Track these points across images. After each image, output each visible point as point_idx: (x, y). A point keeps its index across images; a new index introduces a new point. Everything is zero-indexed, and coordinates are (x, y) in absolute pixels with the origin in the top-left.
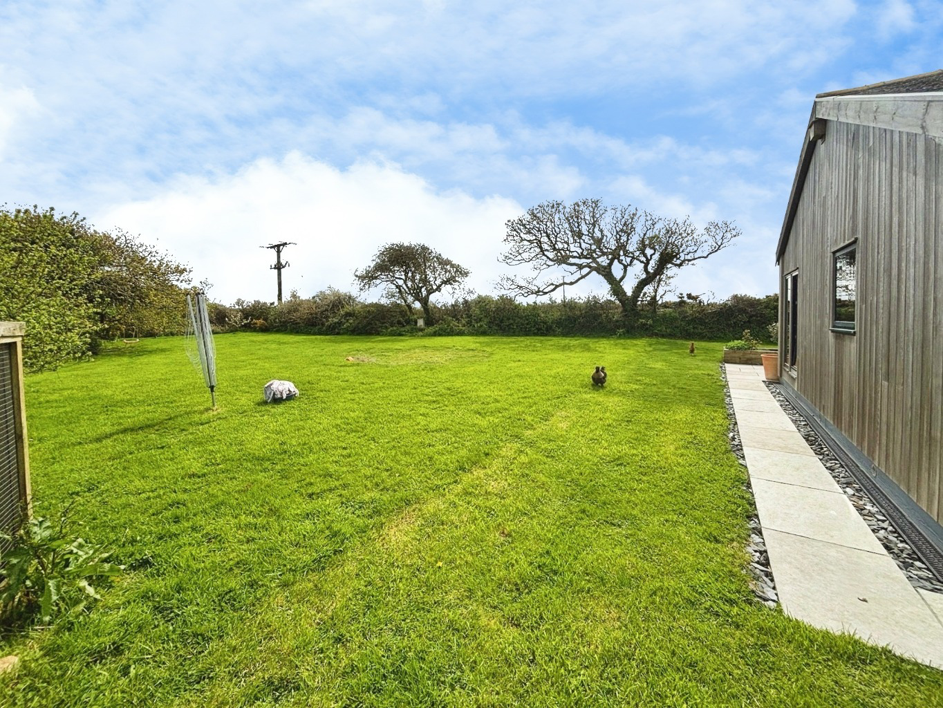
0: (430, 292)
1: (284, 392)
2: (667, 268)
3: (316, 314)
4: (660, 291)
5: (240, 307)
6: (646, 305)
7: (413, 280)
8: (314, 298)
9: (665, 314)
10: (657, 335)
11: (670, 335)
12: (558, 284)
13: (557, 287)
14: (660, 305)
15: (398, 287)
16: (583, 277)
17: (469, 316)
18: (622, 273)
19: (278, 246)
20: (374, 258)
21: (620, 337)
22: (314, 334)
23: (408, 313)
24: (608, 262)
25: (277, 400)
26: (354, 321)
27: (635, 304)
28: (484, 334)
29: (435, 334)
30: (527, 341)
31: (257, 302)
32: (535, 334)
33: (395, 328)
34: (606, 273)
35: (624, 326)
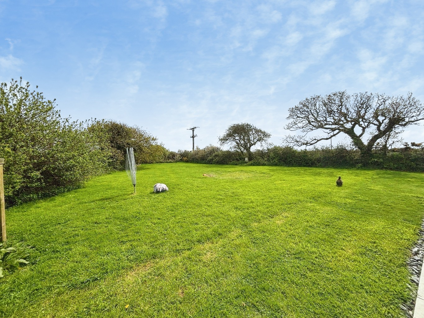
0: (251, 145)
1: (160, 189)
2: (395, 128)
3: (204, 155)
4: (390, 141)
5: (180, 153)
6: (379, 150)
7: (244, 140)
8: (204, 149)
9: (392, 156)
10: (386, 168)
11: (397, 168)
12: (319, 139)
13: (318, 141)
14: (390, 150)
15: (237, 143)
16: (334, 135)
17: (269, 156)
18: (361, 132)
19: (193, 129)
20: (226, 131)
21: (358, 169)
22: (203, 164)
23: (242, 155)
24: (352, 126)
25: (158, 192)
26: (218, 158)
27: (370, 150)
28: (276, 165)
29: (251, 165)
30: (296, 169)
31: (185, 151)
32: (304, 166)
33: (234, 162)
34: (350, 132)
35: (362, 162)
